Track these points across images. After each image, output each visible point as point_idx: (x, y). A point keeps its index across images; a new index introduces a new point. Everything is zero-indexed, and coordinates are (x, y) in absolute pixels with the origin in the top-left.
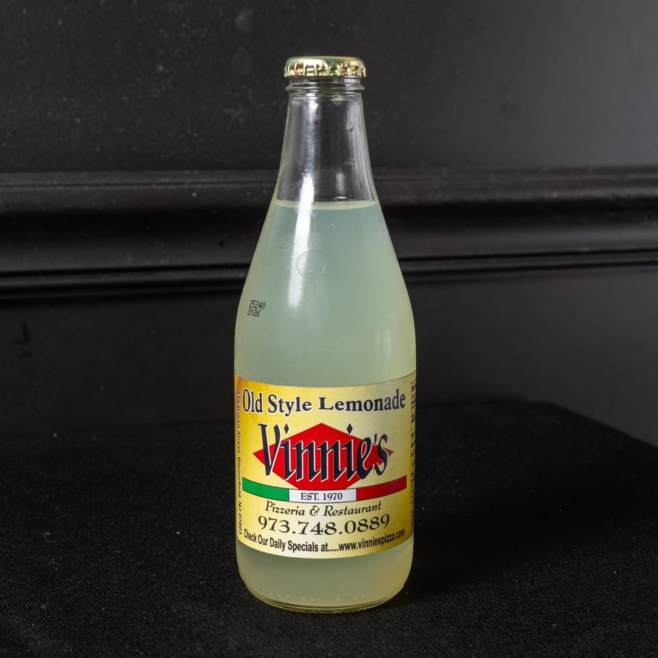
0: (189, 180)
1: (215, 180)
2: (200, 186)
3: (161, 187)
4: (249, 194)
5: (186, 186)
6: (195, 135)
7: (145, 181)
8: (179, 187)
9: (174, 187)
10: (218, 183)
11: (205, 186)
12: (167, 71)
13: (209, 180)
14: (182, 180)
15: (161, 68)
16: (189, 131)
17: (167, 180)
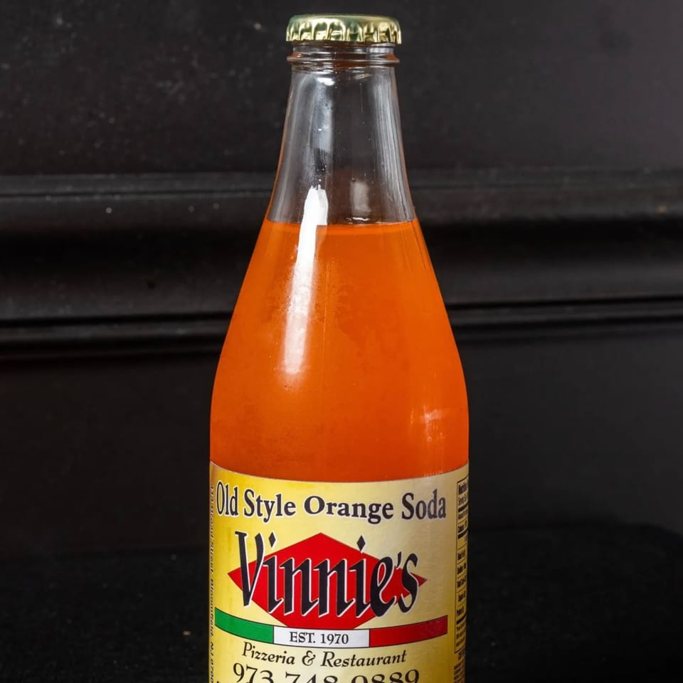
0: (101, 189)
1: (142, 188)
2: (117, 198)
3: (57, 200)
4: (191, 209)
5: (97, 198)
6: (112, 120)
7: (35, 191)
8: (86, 199)
9: (78, 199)
10: (146, 193)
11: (126, 198)
12: (69, 25)
13: (132, 188)
14: (90, 189)
15: (59, 21)
16: (102, 115)
17: (69, 189)
